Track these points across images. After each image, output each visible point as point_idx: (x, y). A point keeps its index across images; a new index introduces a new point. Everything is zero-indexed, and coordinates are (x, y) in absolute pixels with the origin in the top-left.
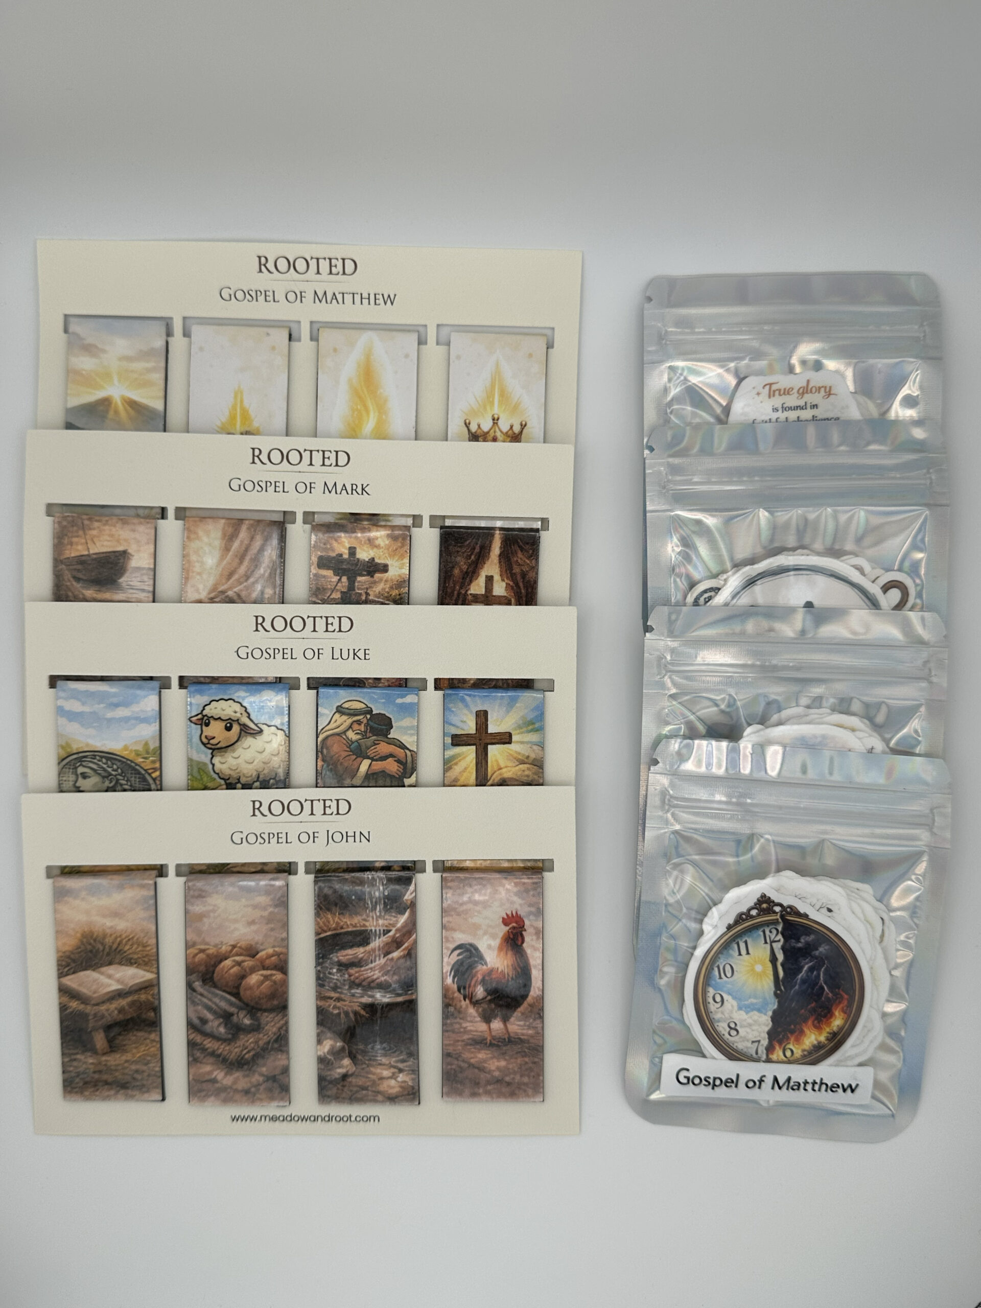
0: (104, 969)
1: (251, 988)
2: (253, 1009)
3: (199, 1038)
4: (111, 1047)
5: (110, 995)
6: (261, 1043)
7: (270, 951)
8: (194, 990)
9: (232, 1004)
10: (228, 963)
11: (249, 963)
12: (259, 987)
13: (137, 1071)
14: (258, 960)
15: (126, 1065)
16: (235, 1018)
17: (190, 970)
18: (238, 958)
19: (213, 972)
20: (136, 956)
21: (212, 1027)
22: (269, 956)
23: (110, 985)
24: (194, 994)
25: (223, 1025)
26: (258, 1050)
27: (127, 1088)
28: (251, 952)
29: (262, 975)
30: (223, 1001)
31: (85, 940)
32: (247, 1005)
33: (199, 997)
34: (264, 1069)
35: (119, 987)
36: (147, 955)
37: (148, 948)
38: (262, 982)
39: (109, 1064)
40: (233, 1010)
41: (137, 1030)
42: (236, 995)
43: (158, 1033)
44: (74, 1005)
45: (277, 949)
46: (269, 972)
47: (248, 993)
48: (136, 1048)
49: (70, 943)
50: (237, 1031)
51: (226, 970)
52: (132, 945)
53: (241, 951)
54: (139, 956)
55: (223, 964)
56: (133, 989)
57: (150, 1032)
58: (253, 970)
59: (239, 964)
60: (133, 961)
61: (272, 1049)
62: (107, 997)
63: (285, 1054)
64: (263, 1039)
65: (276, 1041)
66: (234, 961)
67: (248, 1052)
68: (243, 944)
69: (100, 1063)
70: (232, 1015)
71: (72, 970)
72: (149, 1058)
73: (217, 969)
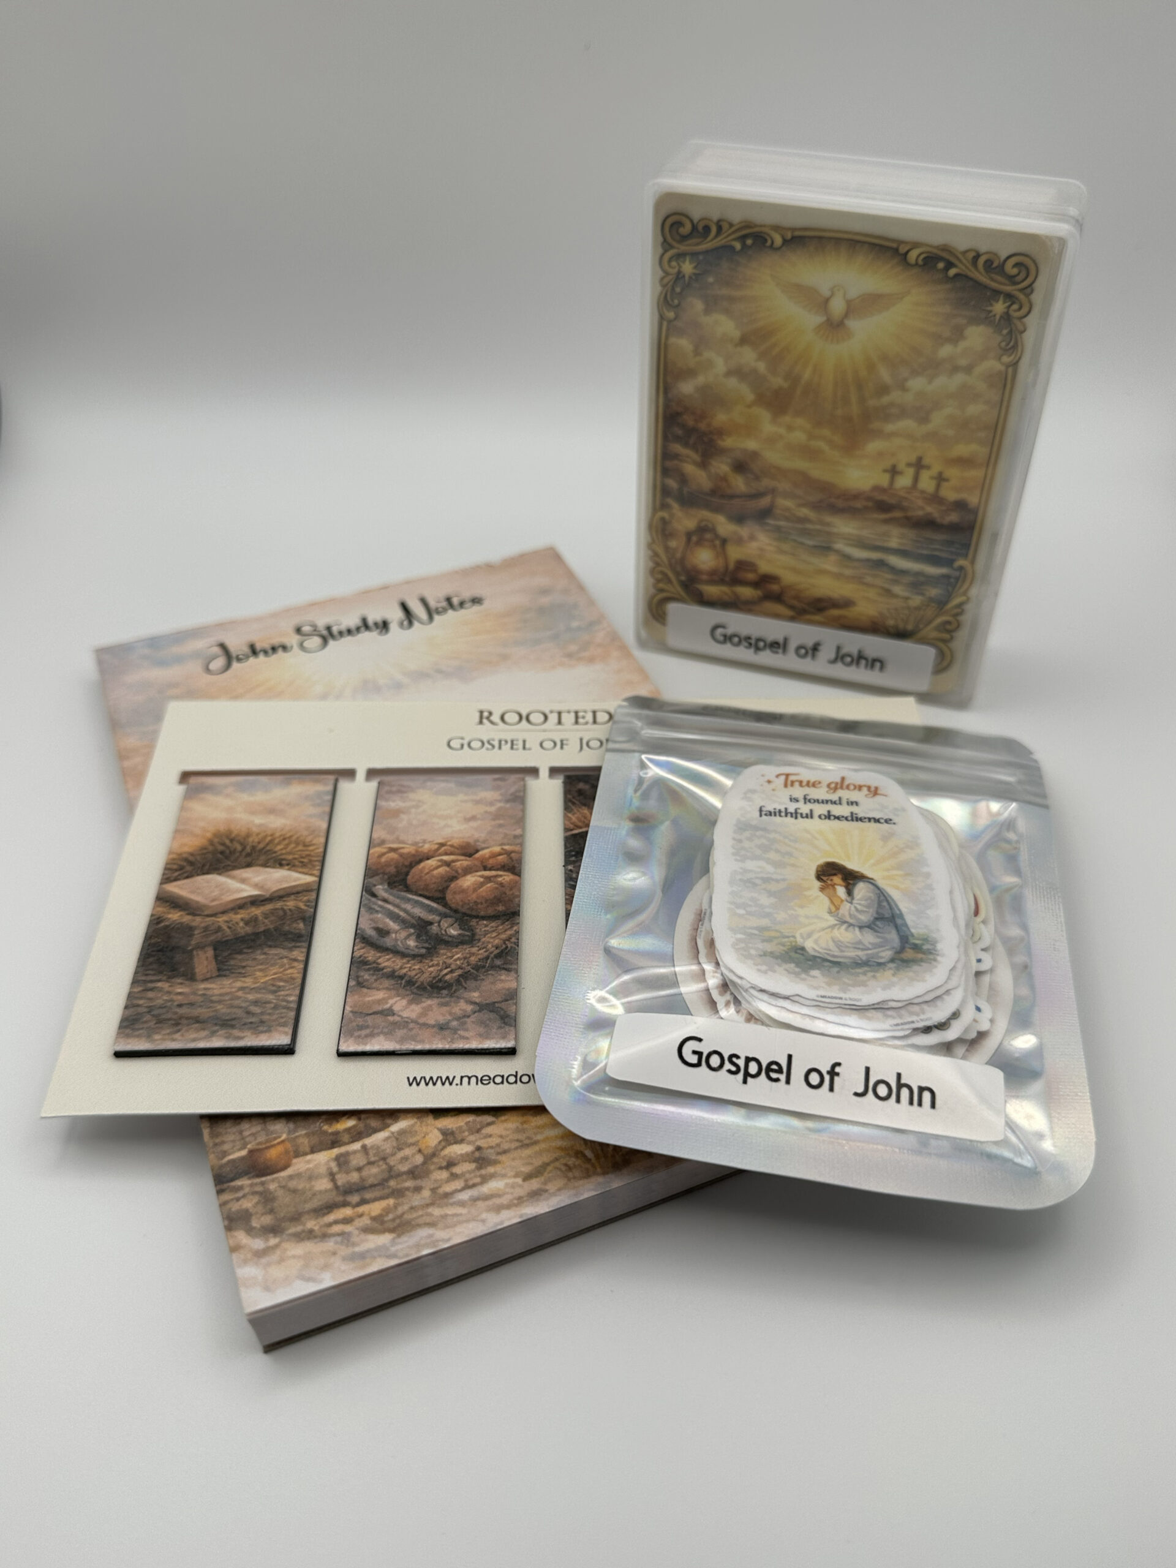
0: (237, 872)
1: (463, 891)
2: (465, 916)
3: (371, 955)
4: (219, 970)
5: (238, 902)
6: (473, 959)
7: (497, 849)
8: (374, 895)
9: (431, 910)
10: (432, 862)
11: (463, 862)
12: (475, 890)
13: (256, 1003)
14: (477, 859)
15: (240, 994)
16: (434, 929)
17: (371, 872)
18: (445, 858)
19: (407, 874)
20: (290, 857)
21: (396, 940)
22: (494, 855)
23: (242, 890)
24: (373, 899)
25: (414, 937)
26: (469, 968)
27: (233, 1027)
28: (468, 850)
29: (482, 876)
30: (416, 908)
31: (216, 840)
32: (456, 911)
33: (380, 903)
34: (476, 994)
35: (255, 892)
36: (309, 855)
37: (311, 848)
38: (482, 884)
39: (209, 993)
40: (431, 917)
41: (270, 946)
42: (441, 899)
43: (305, 950)
44: (175, 916)
45: (507, 847)
46: (493, 873)
47: (458, 897)
48: (261, 970)
49: (191, 844)
50: (433, 943)
51: (427, 871)
52: (288, 845)
53: (452, 849)
54: (296, 856)
55: (422, 865)
56: (276, 894)
57: (291, 949)
58: (467, 871)
59: (448, 864)
60: (284, 862)
61: (493, 967)
62: (232, 905)
63: (513, 973)
64: (476, 953)
65: (498, 956)
66: (441, 861)
67: (452, 972)
68: (455, 842)
69: (194, 993)
70: (431, 923)
71: (186, 875)
72: (281, 984)
73: (413, 870)
